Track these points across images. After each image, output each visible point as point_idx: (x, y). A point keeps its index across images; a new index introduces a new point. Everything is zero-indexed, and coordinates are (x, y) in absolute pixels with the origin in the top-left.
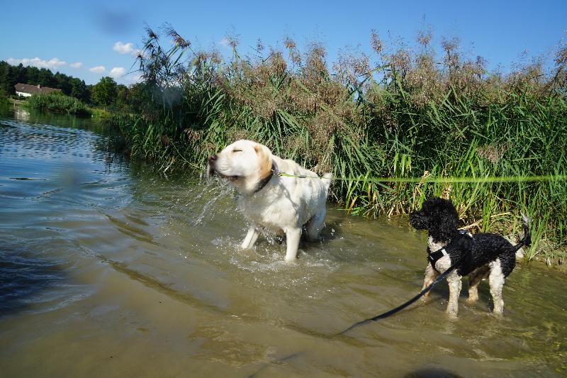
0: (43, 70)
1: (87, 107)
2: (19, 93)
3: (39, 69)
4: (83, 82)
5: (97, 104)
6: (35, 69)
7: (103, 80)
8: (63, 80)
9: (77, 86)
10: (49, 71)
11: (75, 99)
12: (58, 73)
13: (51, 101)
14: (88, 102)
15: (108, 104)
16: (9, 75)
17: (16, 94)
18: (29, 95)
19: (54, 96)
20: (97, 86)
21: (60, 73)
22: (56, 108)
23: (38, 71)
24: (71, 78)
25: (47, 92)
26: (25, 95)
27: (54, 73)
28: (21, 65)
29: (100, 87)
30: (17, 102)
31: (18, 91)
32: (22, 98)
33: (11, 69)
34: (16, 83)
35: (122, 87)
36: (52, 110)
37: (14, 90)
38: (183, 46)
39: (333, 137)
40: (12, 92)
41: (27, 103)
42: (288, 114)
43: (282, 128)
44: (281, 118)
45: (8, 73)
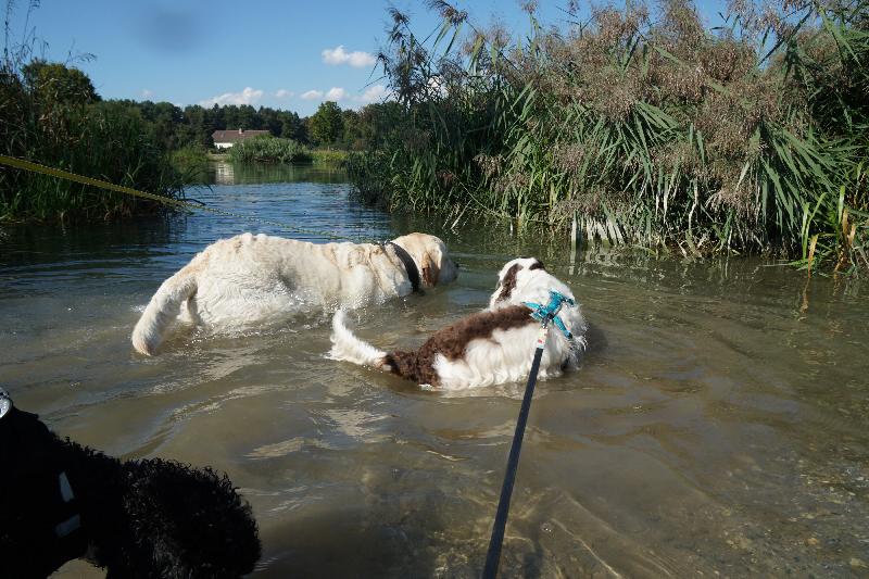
0: (243, 107)
1: (305, 150)
2: (218, 145)
3: (239, 106)
4: (296, 114)
5: (317, 144)
6: (233, 108)
7: (322, 107)
8: (270, 117)
9: (289, 122)
10: (250, 107)
11: (291, 141)
12: (262, 108)
13: (259, 149)
14: (306, 142)
15: (333, 141)
16: (205, 122)
17: (214, 147)
18: (231, 145)
19: (261, 141)
20: (315, 117)
21: (265, 107)
22: (266, 156)
23: (237, 110)
24: (279, 112)
25: (252, 136)
26: (226, 145)
28: (216, 105)
29: (319, 118)
30: (216, 157)
31: (218, 142)
32: (223, 150)
33: (206, 113)
34: (213, 132)
35: (349, 113)
36: (261, 161)
37: (212, 141)
38: (457, 21)
39: (758, 133)
40: (210, 144)
41: (229, 156)
42: (651, 107)
43: (645, 133)
44: (644, 114)
45: (202, 120)
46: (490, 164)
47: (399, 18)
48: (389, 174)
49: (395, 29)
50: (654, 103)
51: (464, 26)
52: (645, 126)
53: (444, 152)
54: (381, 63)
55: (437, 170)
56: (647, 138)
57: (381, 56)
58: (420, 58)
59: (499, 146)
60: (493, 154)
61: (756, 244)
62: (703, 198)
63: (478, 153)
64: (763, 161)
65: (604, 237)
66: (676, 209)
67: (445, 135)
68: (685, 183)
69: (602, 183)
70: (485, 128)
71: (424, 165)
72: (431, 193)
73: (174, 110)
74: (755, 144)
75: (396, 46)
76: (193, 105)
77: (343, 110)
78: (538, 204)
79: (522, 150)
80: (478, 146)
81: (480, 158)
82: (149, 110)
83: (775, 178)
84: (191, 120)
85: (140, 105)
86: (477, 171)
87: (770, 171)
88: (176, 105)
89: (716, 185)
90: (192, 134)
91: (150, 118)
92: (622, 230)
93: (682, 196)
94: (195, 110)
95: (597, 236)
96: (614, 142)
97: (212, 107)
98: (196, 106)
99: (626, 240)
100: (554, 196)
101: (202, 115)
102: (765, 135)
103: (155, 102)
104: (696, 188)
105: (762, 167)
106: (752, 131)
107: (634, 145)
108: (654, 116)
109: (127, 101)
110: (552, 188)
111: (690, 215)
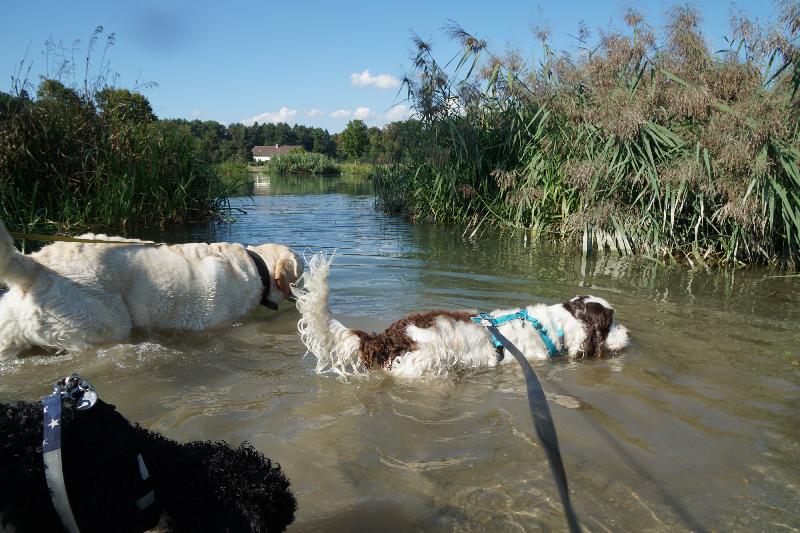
0: (280, 124)
1: (334, 163)
2: (257, 158)
3: (275, 124)
4: (327, 131)
5: (345, 157)
6: (271, 126)
7: (350, 125)
8: (303, 133)
9: (320, 138)
10: (286, 125)
11: (322, 155)
12: (296, 125)
13: (293, 162)
14: (335, 156)
15: (360, 155)
16: (246, 138)
17: (253, 160)
18: (268, 158)
19: (295, 155)
20: (344, 133)
21: (299, 125)
22: (299, 169)
23: (274, 128)
24: (311, 129)
25: (288, 151)
26: (263, 159)
27: (292, 126)
28: (256, 123)
29: (347, 135)
30: (254, 169)
31: (257, 156)
32: (261, 163)
33: (247, 130)
34: (252, 147)
35: (375, 130)
36: (294, 173)
37: (252, 155)
38: (476, 49)
39: (765, 151)
40: (250, 158)
41: (266, 168)
42: (660, 127)
43: (653, 150)
44: (651, 134)
45: (243, 137)
46: (505, 179)
47: (423, 46)
48: (412, 187)
49: (418, 57)
50: (661, 123)
51: (482, 53)
52: (652, 144)
53: (463, 167)
54: (406, 86)
55: (457, 184)
56: (655, 156)
57: (406, 80)
58: (441, 82)
59: (513, 162)
60: (508, 169)
61: (762, 255)
62: (709, 212)
63: (494, 168)
64: (770, 177)
65: (613, 248)
66: (683, 222)
67: (464, 152)
68: (691, 198)
69: (612, 196)
70: (500, 145)
71: (445, 180)
72: (451, 205)
73: (219, 128)
74: (762, 161)
75: (420, 72)
76: (236, 123)
77: (369, 127)
78: (550, 215)
79: (536, 166)
80: (494, 162)
81: (496, 173)
82: (198, 128)
83: (783, 193)
84: (233, 137)
85: (190, 124)
86: (493, 186)
87: (777, 187)
88: (220, 123)
89: (722, 199)
90: (234, 149)
91: (199, 135)
92: (630, 240)
93: (689, 210)
94: (237, 127)
95: (607, 247)
96: (624, 159)
97: (252, 125)
98: (238, 125)
99: (634, 251)
100: (565, 209)
101: (243, 132)
102: (772, 152)
103: (203, 121)
104: (702, 203)
105: (769, 183)
106: (759, 148)
107: (643, 163)
108: (661, 135)
109: (179, 120)
110: (564, 200)
111: (696, 228)
